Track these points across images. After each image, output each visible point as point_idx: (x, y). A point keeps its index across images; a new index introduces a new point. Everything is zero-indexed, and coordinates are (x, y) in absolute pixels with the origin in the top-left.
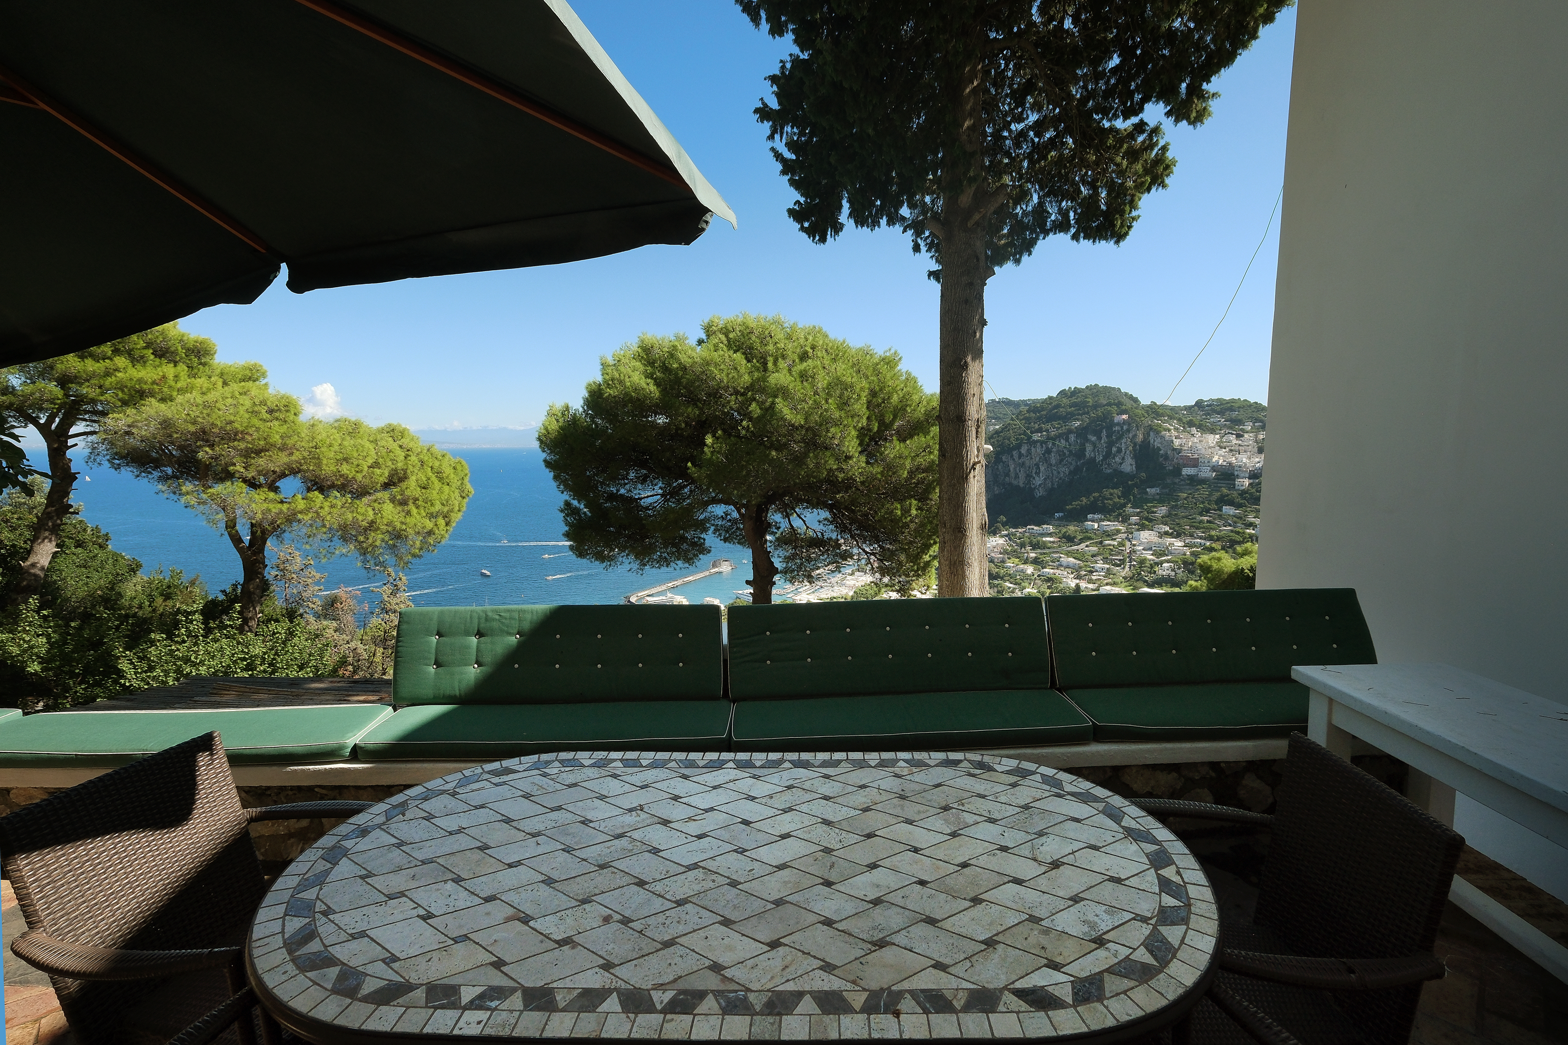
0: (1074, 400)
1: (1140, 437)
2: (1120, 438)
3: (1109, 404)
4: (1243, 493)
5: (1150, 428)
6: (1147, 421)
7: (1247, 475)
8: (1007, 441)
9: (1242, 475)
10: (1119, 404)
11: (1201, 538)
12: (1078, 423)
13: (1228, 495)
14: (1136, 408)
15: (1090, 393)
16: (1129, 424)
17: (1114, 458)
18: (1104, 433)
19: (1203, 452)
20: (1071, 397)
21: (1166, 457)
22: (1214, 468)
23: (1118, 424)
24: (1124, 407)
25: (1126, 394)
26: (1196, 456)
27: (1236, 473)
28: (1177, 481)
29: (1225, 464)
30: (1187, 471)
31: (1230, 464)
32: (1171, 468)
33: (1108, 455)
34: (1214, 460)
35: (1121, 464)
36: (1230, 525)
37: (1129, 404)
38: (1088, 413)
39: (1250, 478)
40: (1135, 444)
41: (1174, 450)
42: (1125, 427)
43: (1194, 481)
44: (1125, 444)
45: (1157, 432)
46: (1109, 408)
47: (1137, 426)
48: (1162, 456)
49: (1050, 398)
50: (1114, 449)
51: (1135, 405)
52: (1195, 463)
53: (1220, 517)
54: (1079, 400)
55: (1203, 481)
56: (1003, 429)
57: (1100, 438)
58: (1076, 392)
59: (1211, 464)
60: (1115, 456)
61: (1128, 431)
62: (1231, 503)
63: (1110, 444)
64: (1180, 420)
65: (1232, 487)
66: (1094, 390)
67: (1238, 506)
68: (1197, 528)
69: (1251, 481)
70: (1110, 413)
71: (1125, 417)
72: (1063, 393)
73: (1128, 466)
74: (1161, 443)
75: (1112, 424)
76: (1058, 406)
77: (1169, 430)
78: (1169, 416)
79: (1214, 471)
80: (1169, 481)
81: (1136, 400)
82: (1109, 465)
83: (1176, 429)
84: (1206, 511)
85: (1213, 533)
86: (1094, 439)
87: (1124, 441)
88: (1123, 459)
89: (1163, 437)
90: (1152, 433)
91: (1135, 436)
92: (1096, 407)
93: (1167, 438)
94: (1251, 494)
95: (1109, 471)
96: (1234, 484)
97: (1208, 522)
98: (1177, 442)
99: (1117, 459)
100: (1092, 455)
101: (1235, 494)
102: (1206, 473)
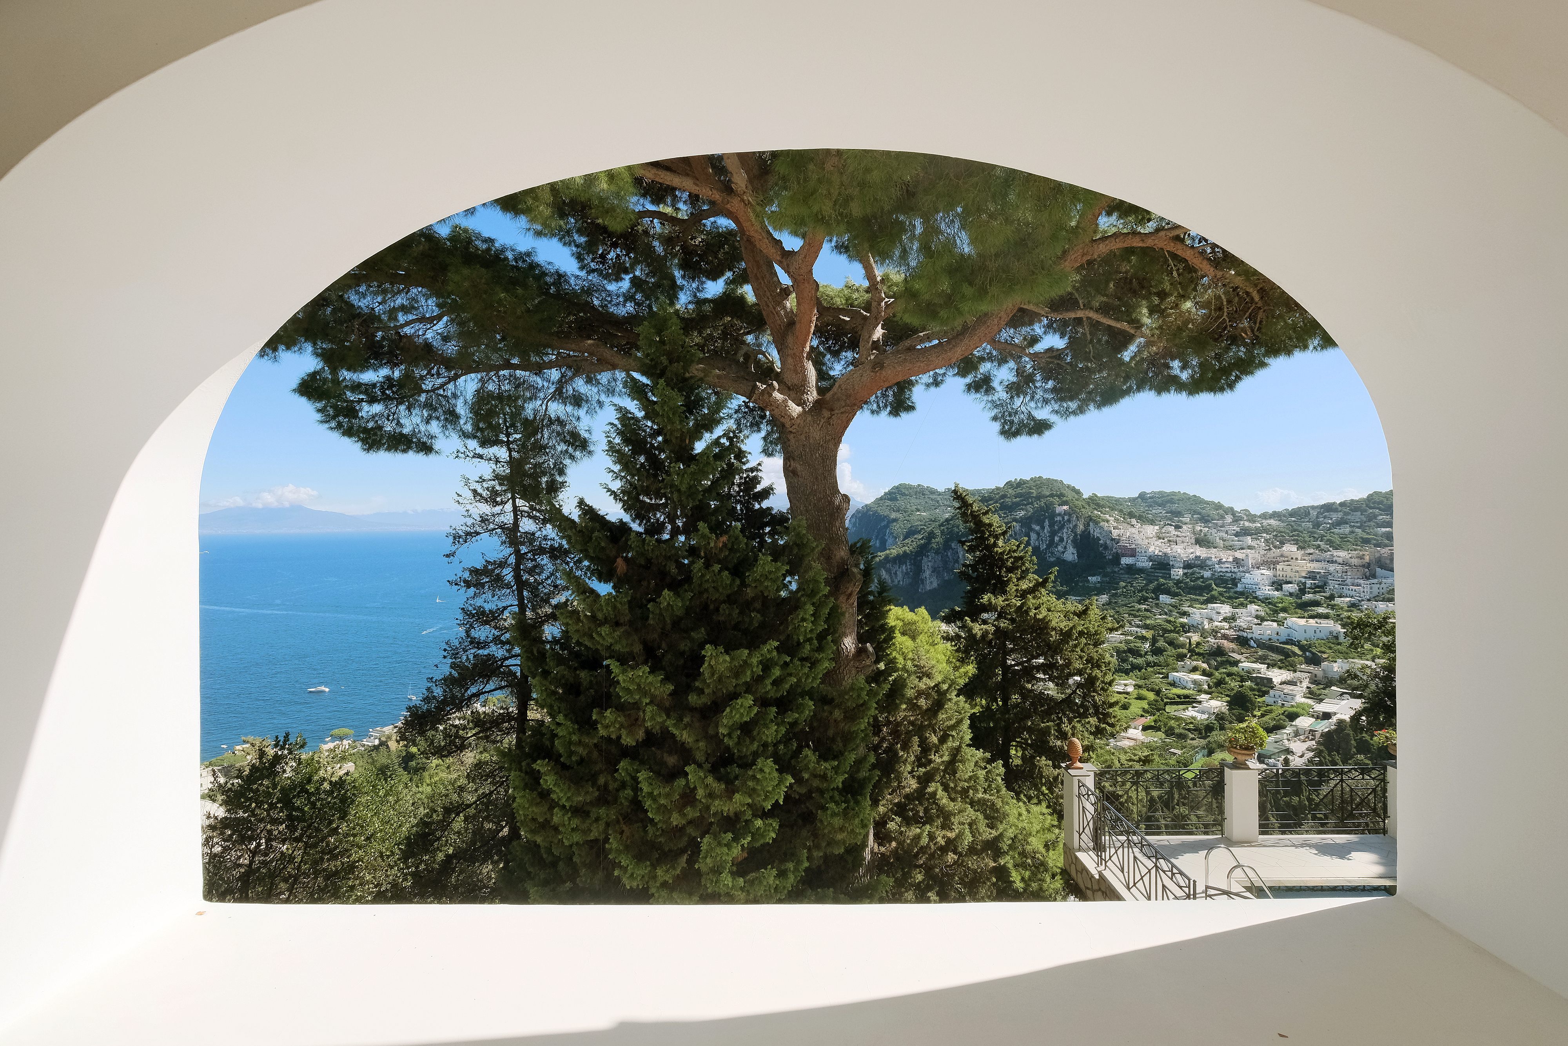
0: (1019, 490)
1: (1081, 527)
2: (1062, 527)
3: (1052, 496)
4: (1178, 583)
5: (1090, 519)
6: (1087, 511)
7: (1182, 565)
8: (956, 529)
9: (1177, 565)
10: (1061, 495)
11: (1138, 626)
12: (1022, 513)
13: (1164, 584)
14: (1077, 500)
15: (1034, 484)
16: (1070, 515)
17: (1056, 547)
18: (1047, 523)
19: (1140, 542)
20: (1016, 488)
21: (1106, 547)
22: (1150, 559)
23: (1059, 514)
24: (1065, 499)
25: (1069, 487)
26: (1133, 546)
27: (1171, 563)
28: (1116, 570)
29: (1160, 554)
30: (1125, 561)
31: (1166, 554)
32: (1110, 557)
33: (1051, 544)
34: (1150, 550)
35: (1063, 552)
36: (1166, 614)
37: (1070, 495)
38: (1032, 503)
39: (1184, 568)
40: (1076, 535)
41: (1113, 540)
42: (1066, 518)
43: (1131, 570)
44: (1065, 533)
45: (1096, 523)
46: (1052, 499)
47: (1077, 517)
48: (1102, 546)
49: (998, 489)
50: (1056, 539)
51: (1076, 497)
52: (1133, 553)
53: (1157, 605)
54: (1024, 491)
55: (1141, 571)
56: (953, 517)
57: (1043, 528)
58: (1021, 484)
59: (1148, 554)
60: (1057, 544)
61: (1069, 521)
62: (1168, 592)
63: (1053, 533)
64: (1121, 511)
65: (1168, 577)
66: (1038, 482)
67: (1174, 595)
68: (1135, 616)
69: (1186, 571)
70: (1052, 503)
71: (1065, 507)
72: (1009, 484)
73: (1071, 555)
74: (1100, 533)
75: (1053, 515)
76: (1004, 496)
77: (1108, 521)
78: (1109, 507)
79: (1151, 561)
80: (1109, 570)
81: (1078, 492)
82: (1052, 553)
83: (1117, 520)
84: (1145, 600)
85: (1148, 622)
86: (1037, 528)
87: (1065, 530)
88: (1065, 548)
89: (1101, 528)
90: (1091, 524)
91: (1076, 526)
92: (1039, 498)
93: (1106, 529)
94: (1186, 583)
95: (1052, 559)
96: (1170, 574)
97: (1146, 610)
98: (1115, 533)
99: (1060, 548)
100: (1037, 544)
101: (1171, 583)
102: (1144, 563)
